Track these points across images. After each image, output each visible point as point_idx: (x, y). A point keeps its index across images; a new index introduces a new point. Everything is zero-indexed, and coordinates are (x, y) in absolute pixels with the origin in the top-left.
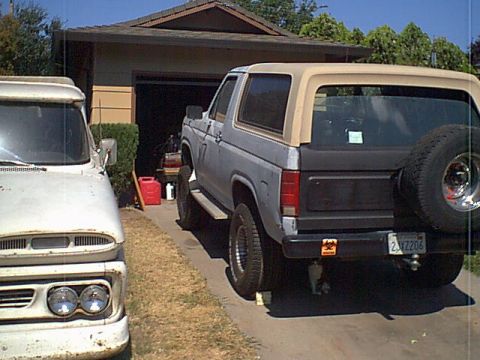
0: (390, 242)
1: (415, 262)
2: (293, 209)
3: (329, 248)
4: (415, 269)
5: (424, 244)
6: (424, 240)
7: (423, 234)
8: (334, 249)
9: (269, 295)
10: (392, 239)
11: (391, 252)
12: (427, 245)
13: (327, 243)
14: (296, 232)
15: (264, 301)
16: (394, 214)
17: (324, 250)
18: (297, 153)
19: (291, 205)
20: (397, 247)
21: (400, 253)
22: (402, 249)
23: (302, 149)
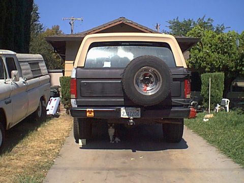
0: (122, 112)
1: (131, 121)
2: (74, 95)
3: (90, 113)
4: (131, 124)
5: (140, 113)
6: (140, 111)
7: (139, 109)
8: (93, 114)
9: (85, 140)
10: (123, 110)
11: (122, 116)
12: (141, 114)
13: (89, 111)
14: (76, 106)
15: (83, 143)
16: (124, 99)
17: (88, 114)
18: (75, 71)
19: (73, 94)
20: (125, 114)
21: (127, 117)
22: (128, 115)
23: (78, 69)
